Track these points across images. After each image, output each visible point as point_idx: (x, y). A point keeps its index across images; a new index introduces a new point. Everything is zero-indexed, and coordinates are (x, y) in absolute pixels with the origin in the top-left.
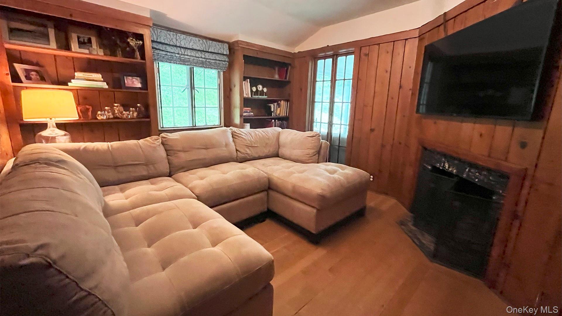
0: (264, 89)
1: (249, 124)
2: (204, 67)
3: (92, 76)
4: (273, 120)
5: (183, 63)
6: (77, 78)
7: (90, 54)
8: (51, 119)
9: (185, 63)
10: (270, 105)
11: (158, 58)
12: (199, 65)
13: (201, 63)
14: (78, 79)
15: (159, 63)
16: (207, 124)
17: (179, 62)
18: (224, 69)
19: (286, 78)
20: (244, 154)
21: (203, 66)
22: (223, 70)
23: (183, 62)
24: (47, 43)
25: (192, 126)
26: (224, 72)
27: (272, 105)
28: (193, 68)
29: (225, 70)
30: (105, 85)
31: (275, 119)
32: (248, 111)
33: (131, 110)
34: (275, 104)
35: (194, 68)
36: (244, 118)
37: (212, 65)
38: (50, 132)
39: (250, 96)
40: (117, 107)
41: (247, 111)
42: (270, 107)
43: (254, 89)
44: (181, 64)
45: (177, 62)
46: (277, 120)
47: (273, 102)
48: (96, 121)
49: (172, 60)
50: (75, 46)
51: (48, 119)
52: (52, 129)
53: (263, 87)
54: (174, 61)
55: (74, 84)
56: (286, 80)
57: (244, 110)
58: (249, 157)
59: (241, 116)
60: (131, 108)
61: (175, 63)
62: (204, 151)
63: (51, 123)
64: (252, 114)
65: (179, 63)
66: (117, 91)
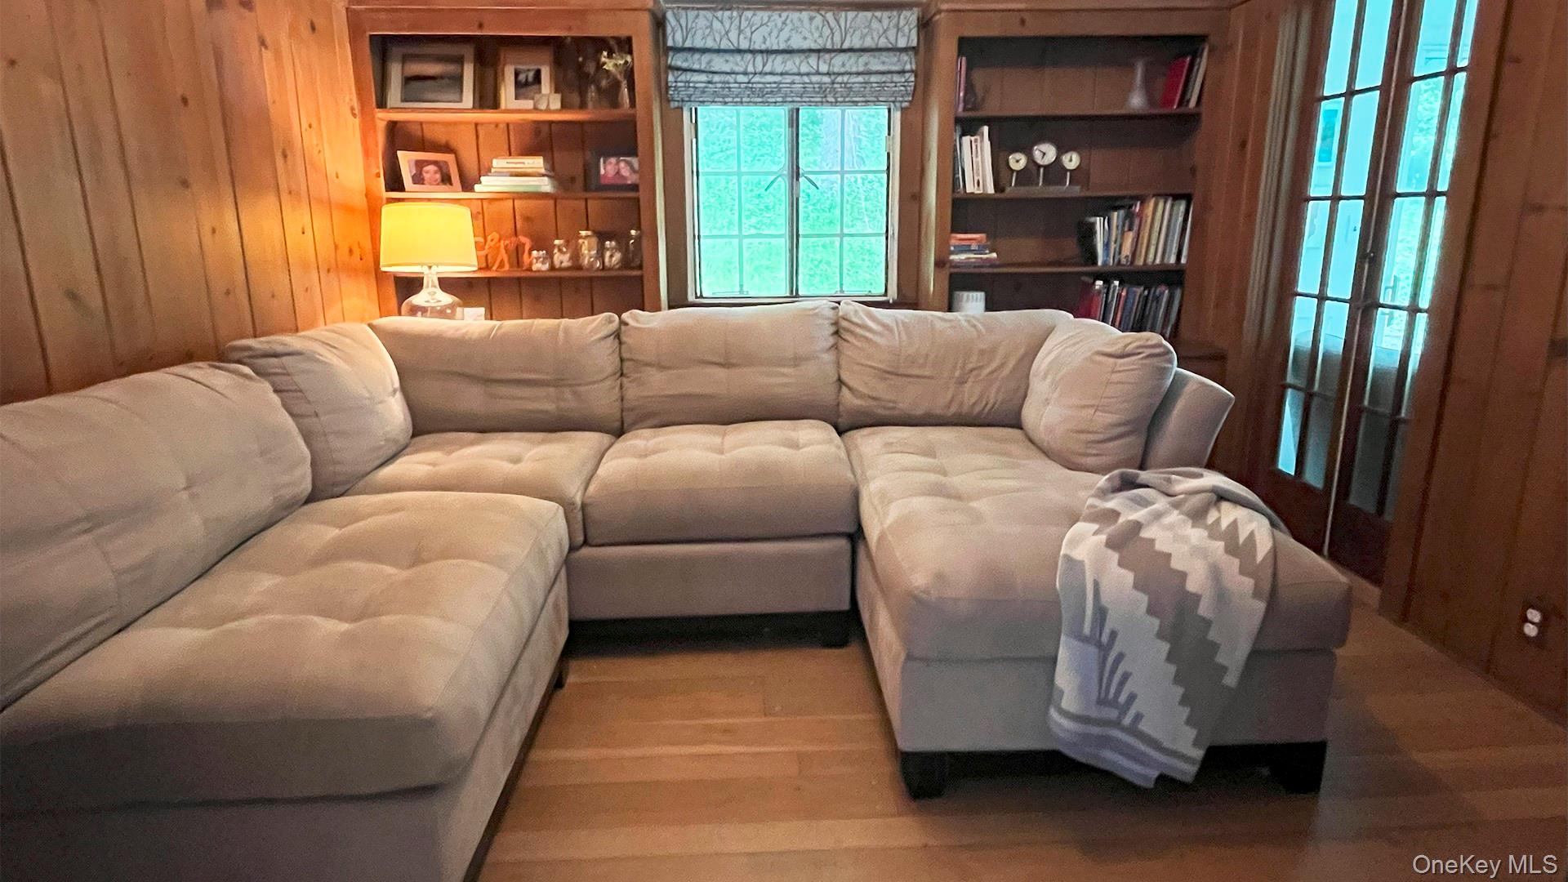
0: (1065, 159)
1: (981, 295)
2: (828, 102)
3: (524, 163)
4: (1099, 283)
5: (760, 100)
6: (495, 172)
7: (536, 109)
8: (430, 267)
9: (769, 98)
10: (1092, 219)
11: (690, 96)
12: (812, 99)
13: (819, 93)
14: (500, 174)
15: (699, 108)
16: (842, 291)
17: (748, 100)
18: (901, 99)
19: (1183, 101)
20: (862, 396)
21: (824, 100)
22: (898, 104)
23: (759, 95)
24: (456, 97)
25: (788, 295)
26: (903, 110)
27: (1098, 220)
28: (798, 110)
29: (905, 104)
30: (545, 185)
31: (1107, 278)
32: (974, 247)
33: (608, 246)
34: (1116, 216)
35: (800, 111)
36: (953, 270)
37: (857, 94)
38: (428, 298)
39: (991, 190)
40: (587, 237)
41: (970, 246)
42: (1090, 231)
43: (1018, 161)
44: (756, 103)
45: (744, 100)
46: (1117, 283)
47: (1106, 206)
48: (529, 274)
49: (728, 96)
50: (507, 92)
51: (425, 270)
52: (431, 289)
53: (1062, 150)
54: (733, 98)
55: (488, 185)
56: (1182, 110)
57: (953, 242)
58: (880, 411)
59: (940, 264)
60: (608, 243)
61: (736, 102)
62: (720, 373)
63: (431, 278)
64: (994, 255)
65: (750, 102)
66: (594, 199)
